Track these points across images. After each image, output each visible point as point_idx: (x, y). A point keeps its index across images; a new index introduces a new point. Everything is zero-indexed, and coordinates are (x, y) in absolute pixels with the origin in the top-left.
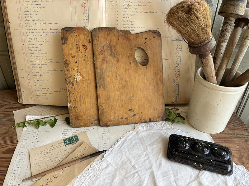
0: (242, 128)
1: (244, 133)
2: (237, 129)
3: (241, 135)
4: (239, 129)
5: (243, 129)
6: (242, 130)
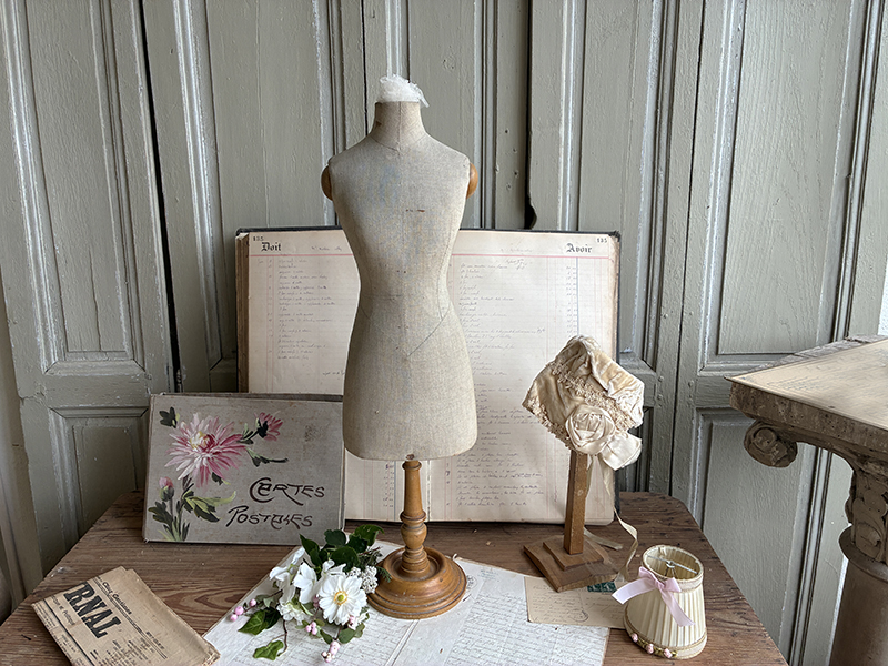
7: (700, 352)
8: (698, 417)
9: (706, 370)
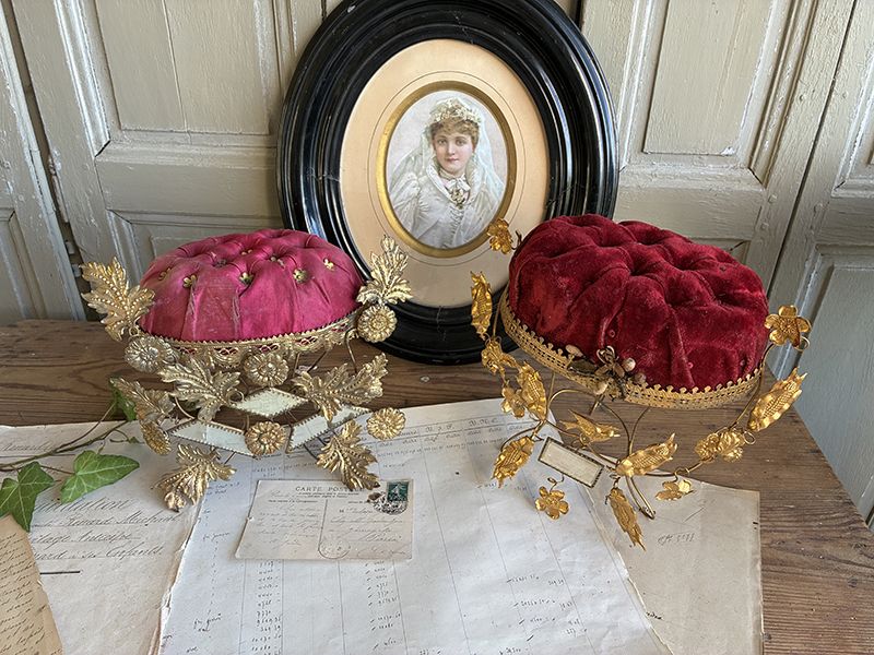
0: (851, 538)
1: (854, 556)
2: (831, 540)
3: (840, 561)
4: (841, 541)
5: (854, 542)
6: (851, 545)
7: (843, 160)
8: (816, 256)
9: (847, 188)
